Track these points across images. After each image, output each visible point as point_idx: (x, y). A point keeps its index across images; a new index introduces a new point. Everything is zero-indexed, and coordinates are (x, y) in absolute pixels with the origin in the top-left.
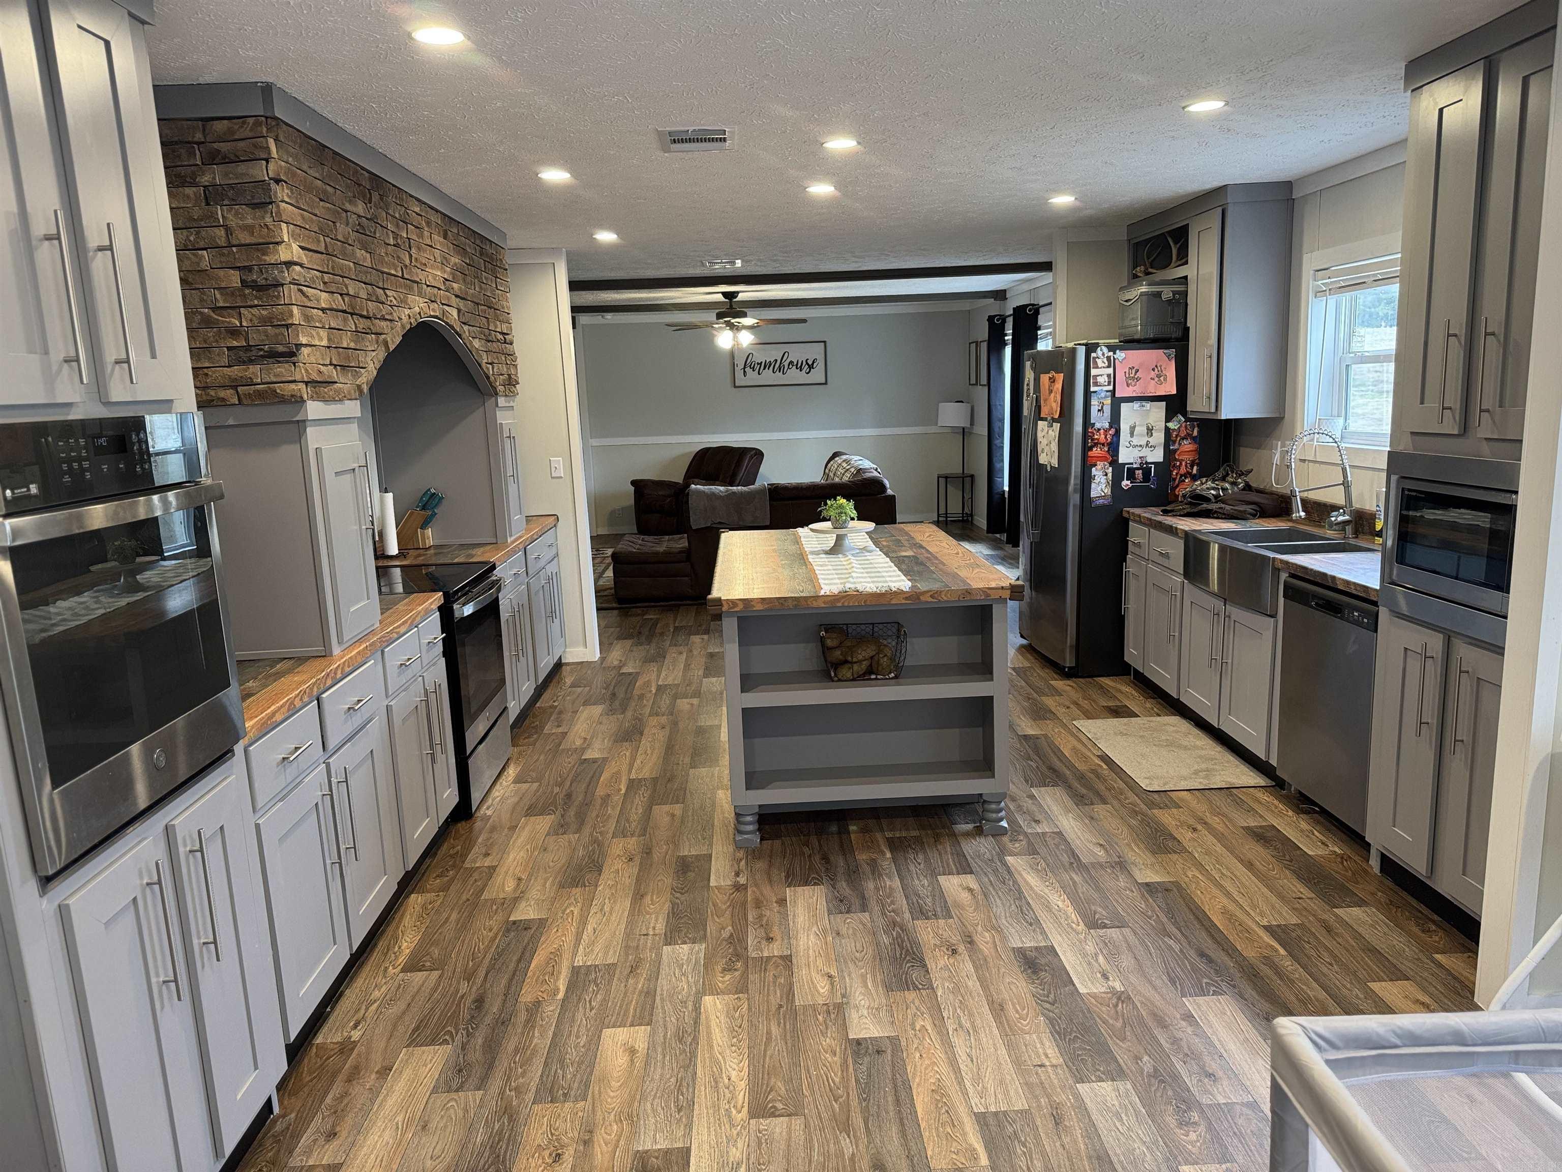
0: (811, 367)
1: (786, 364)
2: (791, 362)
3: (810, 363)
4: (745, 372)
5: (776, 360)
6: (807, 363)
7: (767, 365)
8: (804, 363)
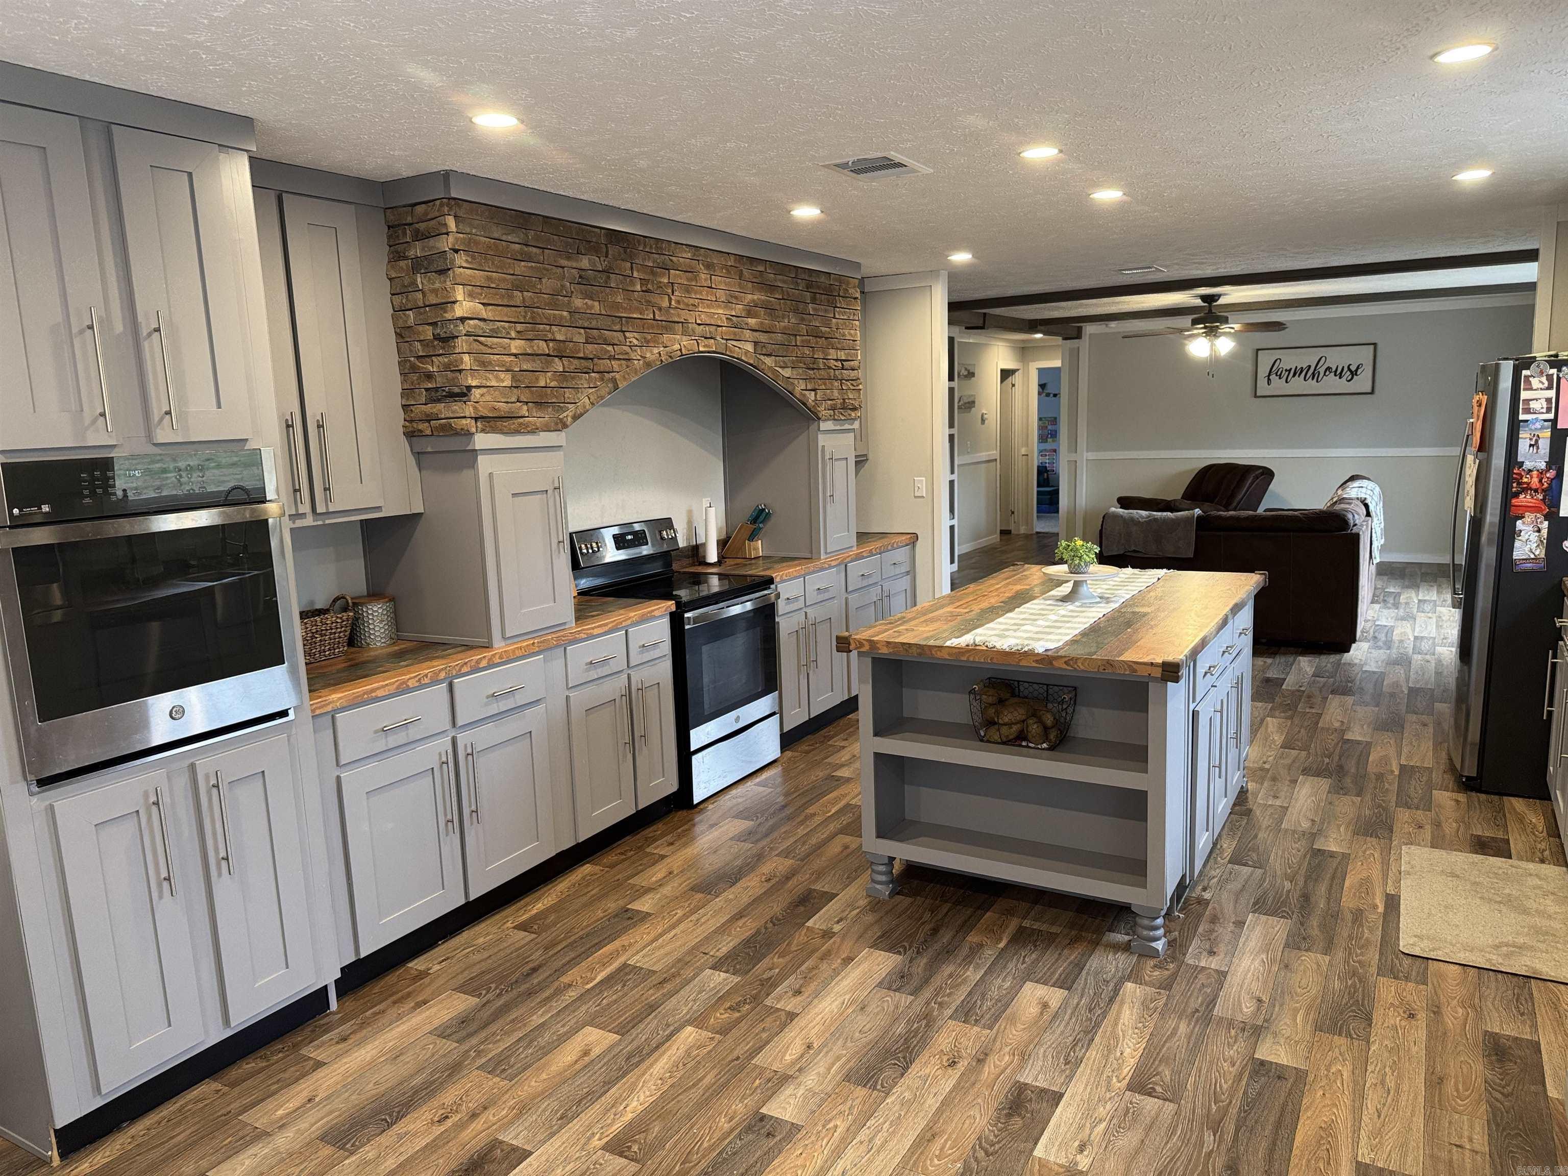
0: (1354, 373)
1: (1322, 371)
2: (1329, 368)
3: (1353, 368)
4: (1269, 379)
5: (1309, 367)
6: (1349, 369)
7: (1297, 372)
8: (1346, 369)
